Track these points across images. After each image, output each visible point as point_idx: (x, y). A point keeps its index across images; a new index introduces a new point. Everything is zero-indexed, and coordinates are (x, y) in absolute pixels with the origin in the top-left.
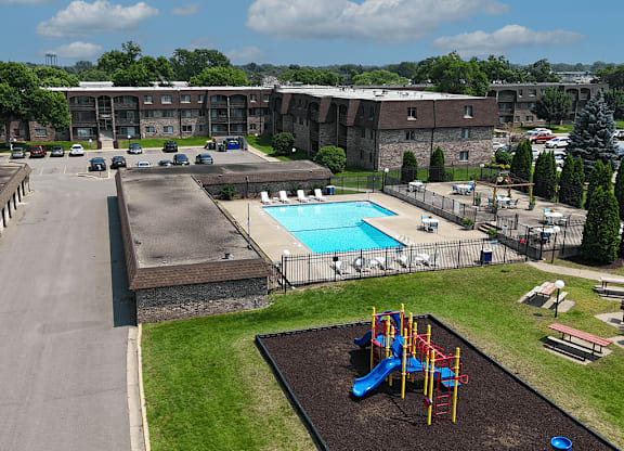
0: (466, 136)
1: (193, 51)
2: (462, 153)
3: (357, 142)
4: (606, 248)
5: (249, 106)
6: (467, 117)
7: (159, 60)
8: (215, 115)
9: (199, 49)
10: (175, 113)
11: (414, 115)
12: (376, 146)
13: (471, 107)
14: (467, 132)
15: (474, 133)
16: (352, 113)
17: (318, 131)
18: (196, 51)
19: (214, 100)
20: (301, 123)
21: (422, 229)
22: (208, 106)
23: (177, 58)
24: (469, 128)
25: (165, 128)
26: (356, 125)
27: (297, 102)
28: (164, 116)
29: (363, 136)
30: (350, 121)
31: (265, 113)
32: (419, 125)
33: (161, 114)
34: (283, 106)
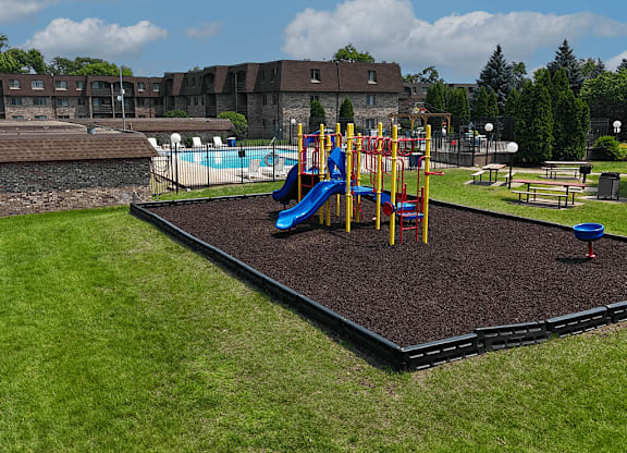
0: (371, 103)
1: (73, 60)
2: (368, 121)
3: (259, 111)
4: (541, 145)
5: (136, 95)
6: (371, 82)
7: (31, 52)
8: (96, 104)
9: (81, 57)
10: (49, 101)
11: (317, 79)
12: (279, 111)
13: (374, 72)
14: (371, 99)
15: (379, 100)
16: (251, 79)
17: (214, 103)
18: (78, 59)
19: (96, 86)
20: (196, 104)
22: (88, 94)
23: (56, 67)
24: (374, 94)
25: (37, 118)
26: (257, 92)
27: (190, 80)
28: (35, 103)
29: (265, 103)
30: (250, 87)
31: (156, 103)
32: (323, 88)
33: (31, 102)
34: (174, 87)
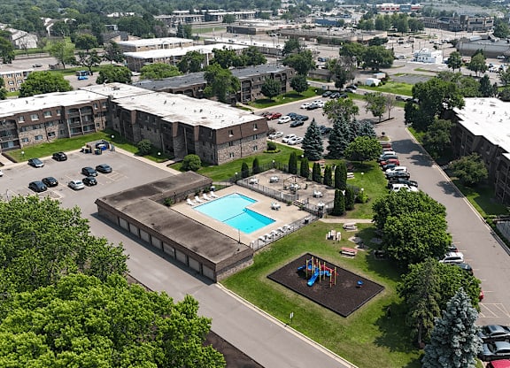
2: (254, 147)
3: (201, 148)
5: (94, 112)
6: (255, 130)
10: (42, 126)
11: (232, 134)
13: (256, 124)
14: (255, 137)
15: (258, 136)
16: (197, 133)
21: (273, 208)
22: (66, 117)
25: (37, 138)
28: (35, 128)
29: (204, 145)
30: (196, 138)
32: (234, 138)
33: (31, 128)
34: (132, 119)
